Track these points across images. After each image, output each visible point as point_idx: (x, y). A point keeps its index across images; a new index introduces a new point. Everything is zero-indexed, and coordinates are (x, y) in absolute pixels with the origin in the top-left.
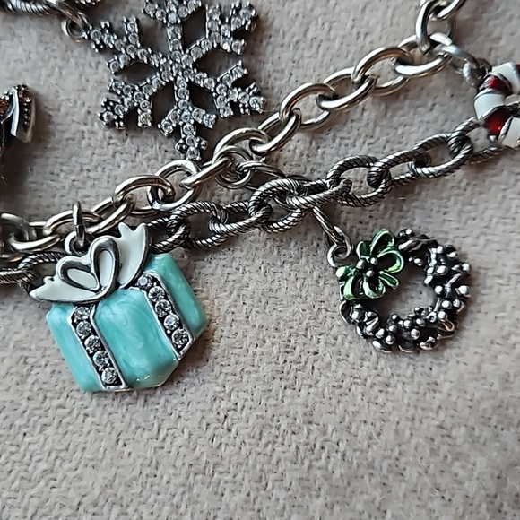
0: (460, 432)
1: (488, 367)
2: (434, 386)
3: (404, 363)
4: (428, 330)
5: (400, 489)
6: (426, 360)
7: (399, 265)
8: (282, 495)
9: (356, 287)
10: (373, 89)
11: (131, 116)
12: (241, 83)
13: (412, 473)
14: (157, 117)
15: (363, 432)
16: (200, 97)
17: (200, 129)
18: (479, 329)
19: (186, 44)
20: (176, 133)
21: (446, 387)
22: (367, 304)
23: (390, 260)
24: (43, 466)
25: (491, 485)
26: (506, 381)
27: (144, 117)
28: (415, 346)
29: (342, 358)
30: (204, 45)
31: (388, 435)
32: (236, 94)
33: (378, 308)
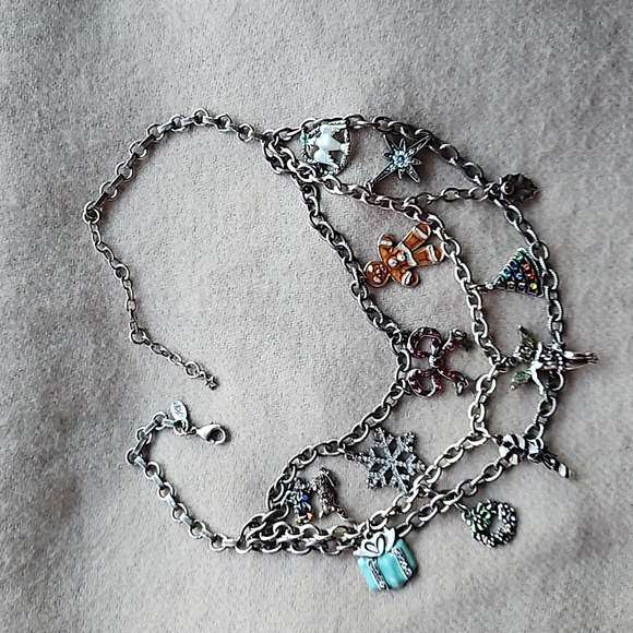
0: (526, 569)
1: (530, 544)
2: (512, 555)
3: (500, 549)
4: (505, 536)
5: (509, 595)
6: (508, 546)
7: (488, 516)
8: (469, 607)
9: (477, 528)
10: (465, 450)
11: (379, 484)
12: (415, 462)
13: (512, 588)
14: (388, 481)
15: (491, 578)
16: (402, 470)
17: (405, 482)
18: (523, 529)
19: (392, 453)
20: (397, 485)
21: (517, 554)
22: (481, 533)
23: (485, 514)
24: (385, 619)
25: (542, 585)
26: (537, 547)
27: (384, 482)
28: (502, 543)
29: (478, 553)
30: (397, 453)
31: (501, 576)
32: (414, 466)
33: (486, 532)
